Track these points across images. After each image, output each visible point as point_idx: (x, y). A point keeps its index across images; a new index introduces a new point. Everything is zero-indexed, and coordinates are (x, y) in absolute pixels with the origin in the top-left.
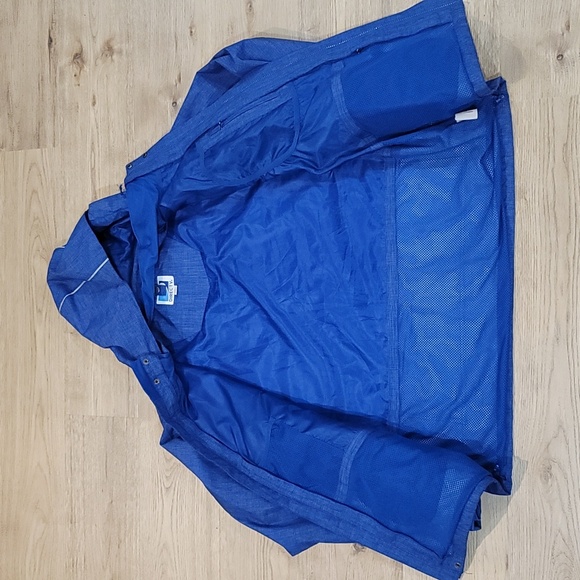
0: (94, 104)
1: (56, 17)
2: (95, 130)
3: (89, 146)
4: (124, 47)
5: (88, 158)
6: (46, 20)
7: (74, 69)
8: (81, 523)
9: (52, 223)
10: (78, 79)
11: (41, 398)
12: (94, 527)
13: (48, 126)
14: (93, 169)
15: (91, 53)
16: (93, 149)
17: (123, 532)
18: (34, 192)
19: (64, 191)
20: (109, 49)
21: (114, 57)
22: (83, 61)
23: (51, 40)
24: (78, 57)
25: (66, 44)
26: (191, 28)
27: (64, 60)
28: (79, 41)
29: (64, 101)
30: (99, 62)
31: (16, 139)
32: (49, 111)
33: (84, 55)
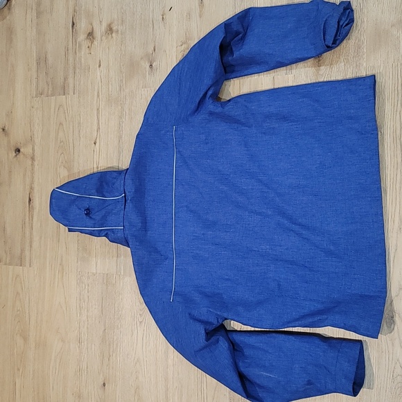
0: (100, 66)
1: (77, 8)
2: (100, 83)
3: (96, 94)
4: (120, 28)
5: (95, 101)
6: (71, 10)
7: (87, 43)
8: (85, 343)
9: (71, 145)
10: (90, 50)
11: (62, 260)
12: (93, 345)
13: (71, 81)
14: (98, 109)
15: (99, 31)
16: (98, 96)
17: (111, 350)
18: (61, 124)
19: (79, 123)
20: (110, 30)
21: (114, 35)
22: (94, 38)
23: (73, 24)
24: (91, 35)
25: (83, 26)
26: (163, 15)
27: (82, 37)
28: (92, 24)
29: (81, 64)
30: (104, 38)
31: (51, 89)
32: (71, 71)
33: (94, 33)
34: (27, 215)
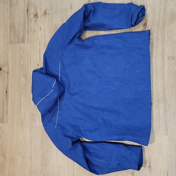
0: (40, 30)
1: (29, 3)
2: (41, 38)
3: (39, 43)
4: (50, 12)
5: (38, 46)
6: (26, 4)
7: (35, 19)
8: (34, 159)
9: (27, 66)
10: (36, 22)
11: (22, 120)
12: (38, 160)
13: (26, 36)
14: (39, 50)
15: (40, 14)
16: (40, 44)
17: (47, 162)
18: (22, 56)
19: (31, 56)
20: (45, 13)
21: (47, 15)
22: (37, 16)
23: (28, 10)
24: (36, 15)
25: (32, 11)
26: (71, 6)
27: (32, 16)
28: (36, 10)
29: (31, 29)
30: (42, 17)
31: (16, 40)
32: (26, 32)
33: (38, 14)
34: (5, 99)
